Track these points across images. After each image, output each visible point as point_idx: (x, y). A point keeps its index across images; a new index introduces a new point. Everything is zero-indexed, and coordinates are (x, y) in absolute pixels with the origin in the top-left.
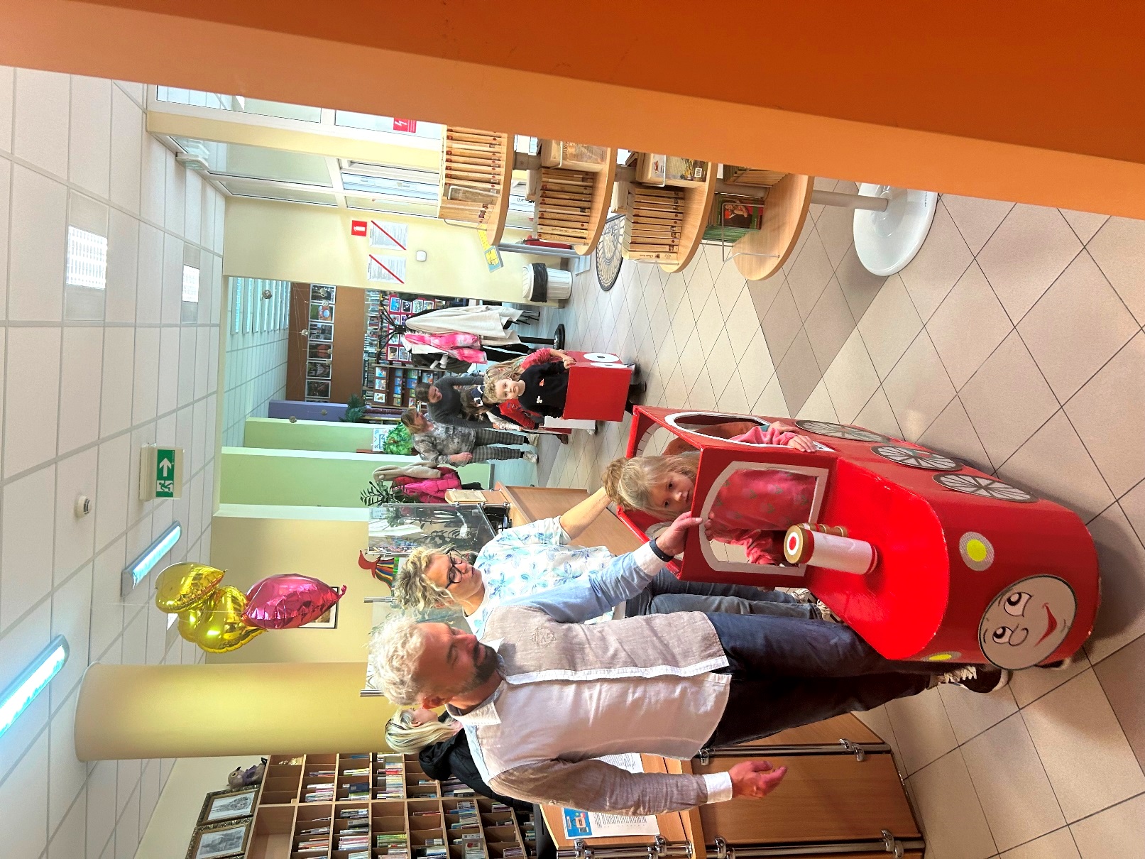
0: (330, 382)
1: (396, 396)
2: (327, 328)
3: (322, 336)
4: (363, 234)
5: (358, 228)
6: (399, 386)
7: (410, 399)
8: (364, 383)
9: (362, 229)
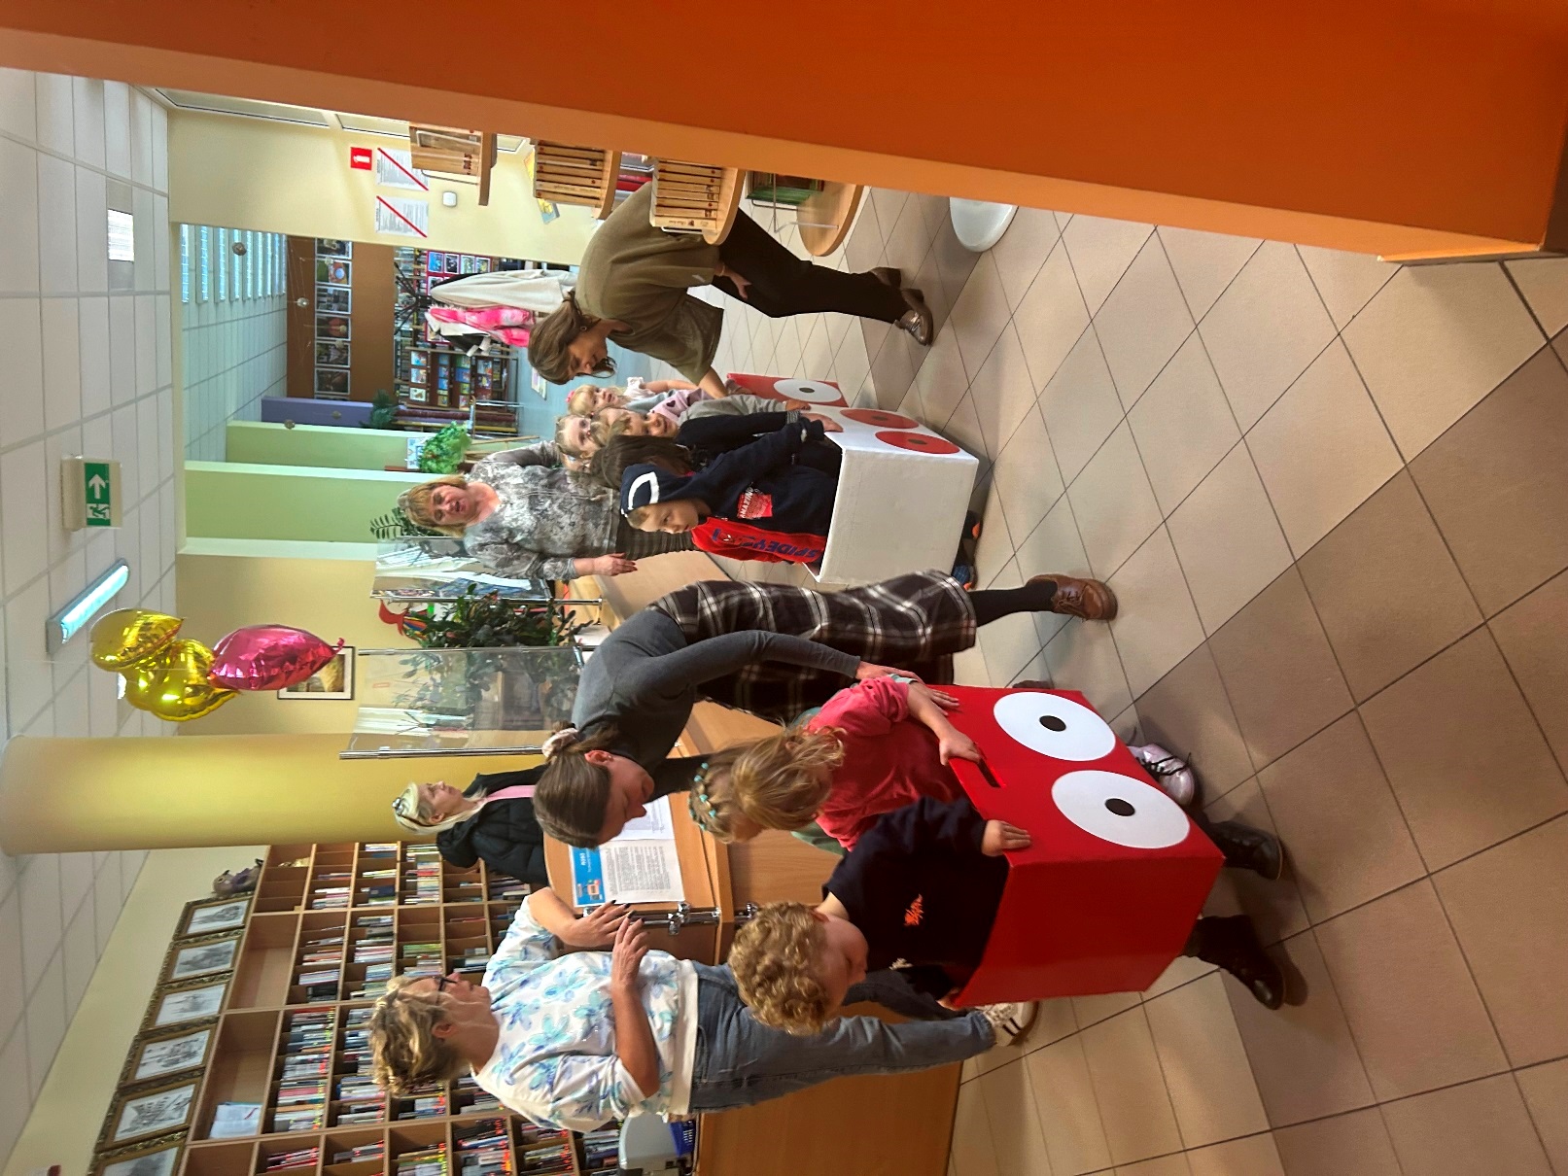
0: (349, 372)
1: (441, 392)
2: (341, 295)
3: (334, 305)
4: (367, 166)
5: (359, 159)
6: (445, 378)
7: (462, 397)
8: (396, 374)
9: (365, 159)
